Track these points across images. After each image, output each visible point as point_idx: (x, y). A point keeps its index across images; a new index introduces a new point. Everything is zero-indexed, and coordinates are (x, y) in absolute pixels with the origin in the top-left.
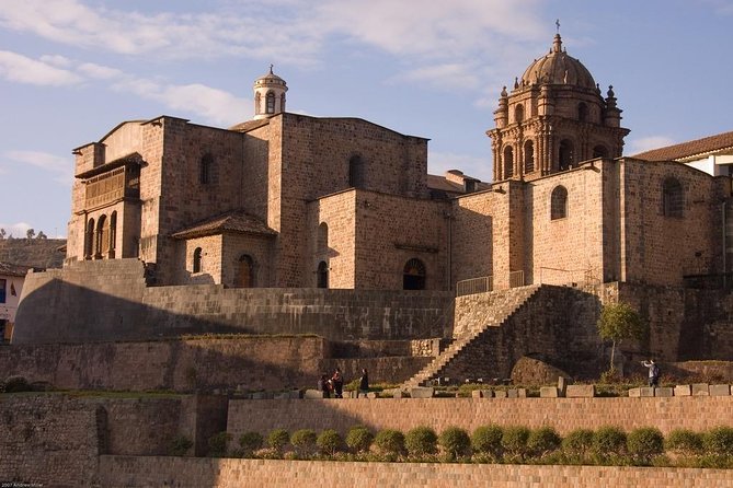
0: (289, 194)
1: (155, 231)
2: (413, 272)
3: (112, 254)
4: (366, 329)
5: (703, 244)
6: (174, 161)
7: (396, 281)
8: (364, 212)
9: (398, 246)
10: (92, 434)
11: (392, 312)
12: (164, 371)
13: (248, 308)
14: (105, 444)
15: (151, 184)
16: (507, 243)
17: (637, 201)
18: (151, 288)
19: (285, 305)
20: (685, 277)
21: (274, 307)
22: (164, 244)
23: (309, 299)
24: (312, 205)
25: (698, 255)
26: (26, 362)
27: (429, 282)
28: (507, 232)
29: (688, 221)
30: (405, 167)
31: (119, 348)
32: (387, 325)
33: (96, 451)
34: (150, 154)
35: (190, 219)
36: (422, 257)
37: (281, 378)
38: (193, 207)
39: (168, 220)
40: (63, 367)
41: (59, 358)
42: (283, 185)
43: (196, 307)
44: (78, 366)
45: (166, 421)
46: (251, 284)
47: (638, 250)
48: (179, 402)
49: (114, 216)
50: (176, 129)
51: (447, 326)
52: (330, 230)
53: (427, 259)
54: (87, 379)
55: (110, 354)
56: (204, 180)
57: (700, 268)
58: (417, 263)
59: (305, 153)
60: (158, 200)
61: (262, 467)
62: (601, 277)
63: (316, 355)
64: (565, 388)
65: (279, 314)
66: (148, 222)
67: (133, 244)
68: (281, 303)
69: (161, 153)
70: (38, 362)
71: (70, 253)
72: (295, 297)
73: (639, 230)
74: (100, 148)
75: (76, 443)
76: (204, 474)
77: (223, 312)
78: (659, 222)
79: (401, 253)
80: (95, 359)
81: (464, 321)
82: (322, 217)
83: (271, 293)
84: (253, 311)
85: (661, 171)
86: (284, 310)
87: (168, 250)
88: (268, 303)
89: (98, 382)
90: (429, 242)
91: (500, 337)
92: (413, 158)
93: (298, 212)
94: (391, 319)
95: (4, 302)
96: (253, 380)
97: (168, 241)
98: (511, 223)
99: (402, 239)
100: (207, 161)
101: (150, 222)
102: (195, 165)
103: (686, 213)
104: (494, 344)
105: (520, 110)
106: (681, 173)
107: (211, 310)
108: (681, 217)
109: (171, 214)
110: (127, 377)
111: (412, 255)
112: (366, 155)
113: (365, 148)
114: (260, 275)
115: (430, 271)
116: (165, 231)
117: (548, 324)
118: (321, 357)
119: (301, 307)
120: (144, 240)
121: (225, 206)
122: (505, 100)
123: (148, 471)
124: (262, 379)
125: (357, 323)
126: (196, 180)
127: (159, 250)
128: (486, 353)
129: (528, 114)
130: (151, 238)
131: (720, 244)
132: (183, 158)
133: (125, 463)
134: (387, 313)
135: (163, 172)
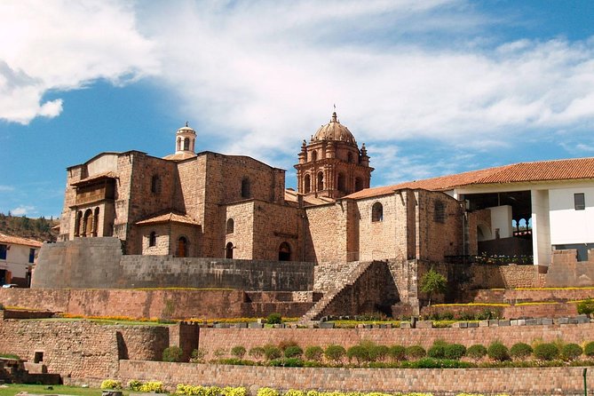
0: (210, 201)
1: (126, 220)
2: (284, 250)
3: (95, 234)
4: (261, 284)
5: (453, 238)
6: (138, 178)
7: (275, 255)
8: (258, 213)
9: (276, 234)
10: (114, 346)
11: (277, 274)
12: (143, 308)
13: (188, 270)
14: (123, 353)
15: (124, 192)
16: (345, 235)
17: (425, 214)
18: (126, 256)
19: (211, 269)
20: (445, 257)
21: (205, 270)
22: (131, 228)
23: (226, 265)
24: (222, 208)
25: (451, 244)
26: (47, 299)
27: (293, 256)
28: (345, 228)
29: (446, 225)
30: (273, 186)
31: (112, 292)
32: (274, 282)
33: (117, 356)
34: (122, 173)
35: (145, 213)
36: (289, 241)
37: (218, 314)
38: (147, 206)
39: (133, 214)
40: (73, 304)
41: (69, 298)
42: (206, 195)
43: (155, 267)
44: (83, 303)
45: (159, 340)
46: (185, 255)
47: (425, 241)
48: (168, 328)
49: (97, 211)
50: (139, 158)
51: (310, 283)
52: (235, 224)
53: (292, 242)
54: (90, 311)
55: (105, 296)
56: (153, 190)
57: (452, 252)
58: (286, 245)
59: (219, 177)
60: (127, 202)
61: (232, 370)
62: (406, 257)
63: (239, 300)
64: (415, 323)
65: (208, 274)
66: (120, 215)
67: (110, 228)
68: (209, 267)
69: (130, 173)
70: (56, 300)
71: (63, 231)
72: (218, 264)
73: (425, 229)
74: (84, 167)
75: (103, 352)
76: (192, 373)
77: (172, 272)
78: (433, 225)
79: (278, 238)
80: (95, 298)
81: (321, 280)
82: (229, 216)
83: (202, 261)
84: (192, 271)
85: (433, 196)
86: (211, 272)
87: (132, 232)
88: (201, 267)
89: (98, 313)
90: (293, 232)
91: (353, 291)
92: (277, 181)
93: (214, 211)
94: (277, 278)
95: (5, 258)
96: (200, 315)
97: (133, 227)
98: (347, 223)
99: (278, 230)
100: (155, 178)
101: (122, 215)
102: (149, 180)
103: (446, 220)
104: (350, 295)
105: (315, 154)
106: (443, 198)
107: (165, 271)
108: (443, 223)
109: (135, 210)
110: (119, 311)
111: (283, 240)
112: (251, 178)
113: (251, 174)
114: (191, 249)
115: (293, 249)
116: (132, 221)
117: (376, 284)
118: (242, 302)
119: (222, 270)
120: (117, 226)
121: (165, 206)
122: (305, 148)
123: (153, 371)
124: (206, 314)
125: (256, 281)
126: (149, 188)
127: (128, 232)
128: (346, 300)
129: (320, 157)
130: (122, 224)
131: (461, 238)
132: (143, 176)
133: (137, 366)
134: (274, 275)
135: (132, 185)
